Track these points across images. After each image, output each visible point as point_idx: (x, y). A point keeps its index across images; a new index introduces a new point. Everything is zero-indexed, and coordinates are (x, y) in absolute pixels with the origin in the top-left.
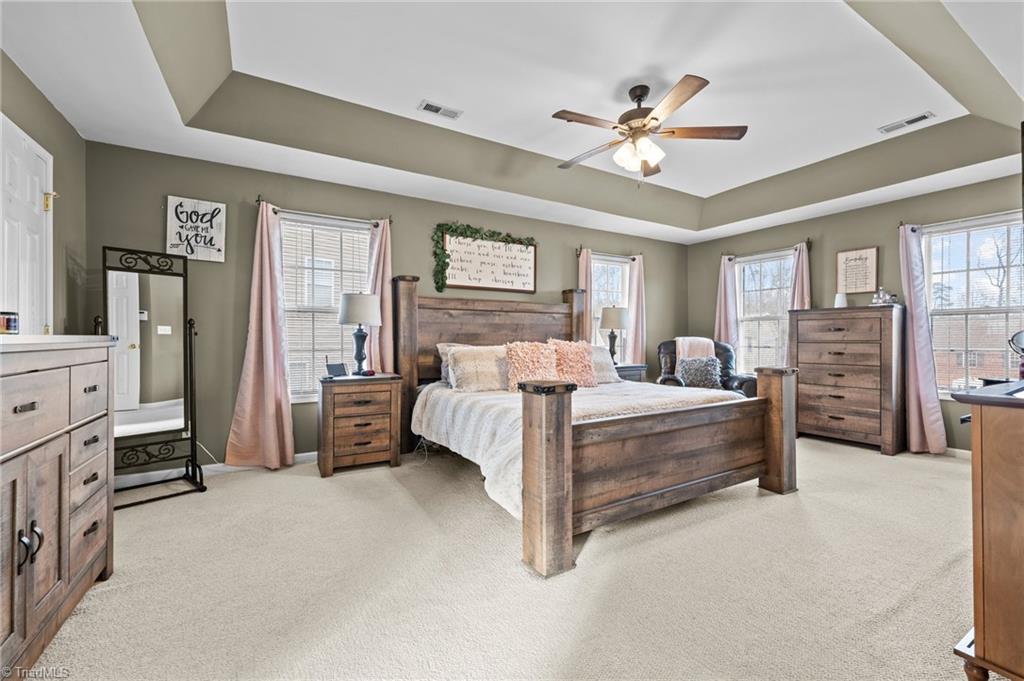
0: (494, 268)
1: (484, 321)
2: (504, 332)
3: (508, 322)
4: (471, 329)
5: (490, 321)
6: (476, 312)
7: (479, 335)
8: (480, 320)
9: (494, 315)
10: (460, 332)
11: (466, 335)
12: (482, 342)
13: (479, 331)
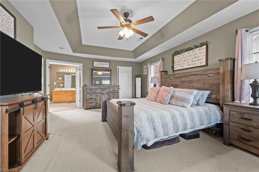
0: (188, 61)
1: (179, 80)
2: (185, 84)
3: (187, 80)
4: (176, 83)
5: (181, 80)
6: (177, 78)
7: (178, 85)
8: (178, 80)
9: (183, 78)
10: (173, 84)
11: (175, 85)
12: (179, 87)
13: (178, 83)
